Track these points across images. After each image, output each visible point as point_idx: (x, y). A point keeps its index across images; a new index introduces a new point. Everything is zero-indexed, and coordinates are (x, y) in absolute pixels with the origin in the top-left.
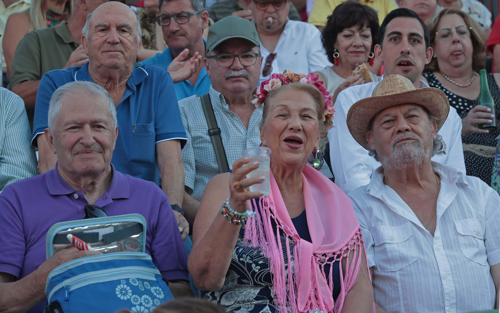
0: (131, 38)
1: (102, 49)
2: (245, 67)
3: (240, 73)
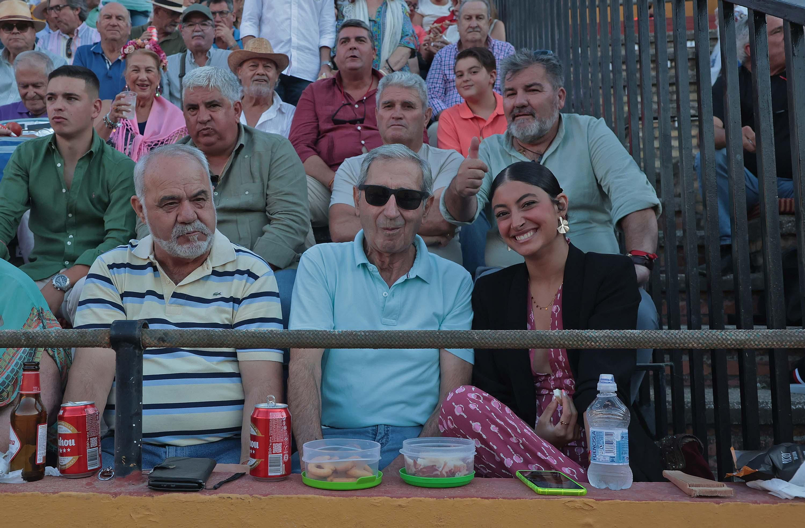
0: (124, 24)
1: (107, 29)
2: (202, 30)
3: (199, 34)
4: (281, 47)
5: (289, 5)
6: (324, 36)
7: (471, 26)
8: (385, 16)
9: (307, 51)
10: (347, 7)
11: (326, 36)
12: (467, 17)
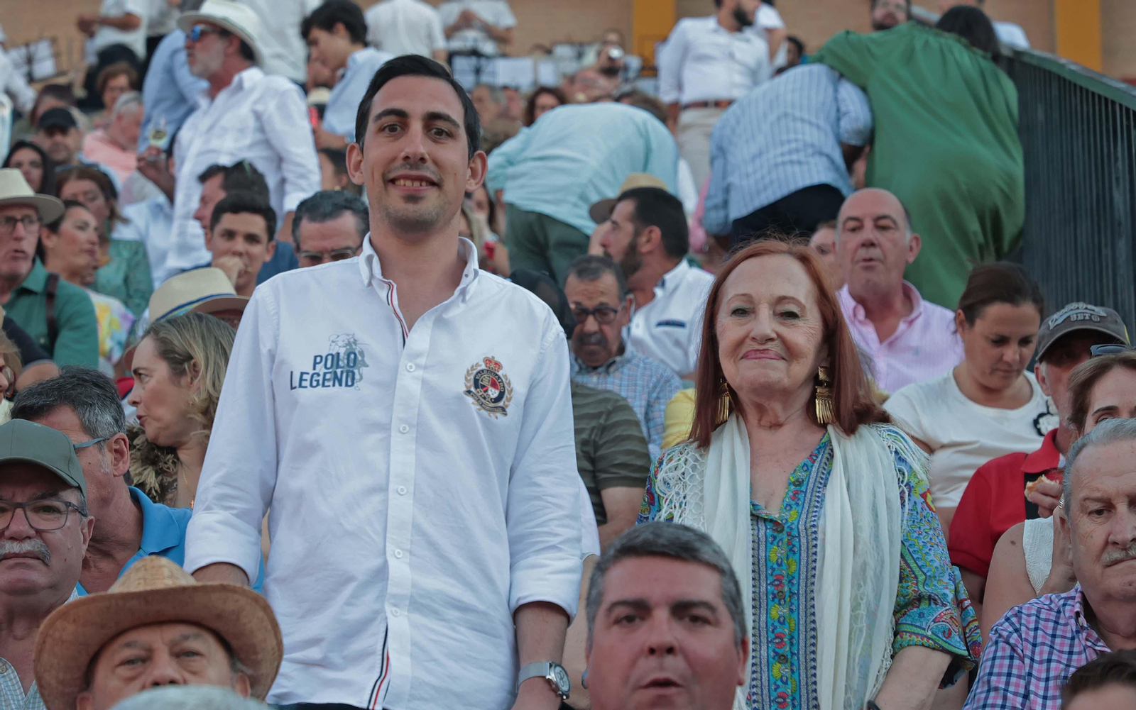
2: (39, 533)
3: (27, 546)
4: (348, 603)
5: (378, 436)
6: (532, 560)
7: (1112, 538)
8: (821, 500)
9: (453, 614)
10: (673, 464)
11: (542, 558)
12: (1096, 506)
